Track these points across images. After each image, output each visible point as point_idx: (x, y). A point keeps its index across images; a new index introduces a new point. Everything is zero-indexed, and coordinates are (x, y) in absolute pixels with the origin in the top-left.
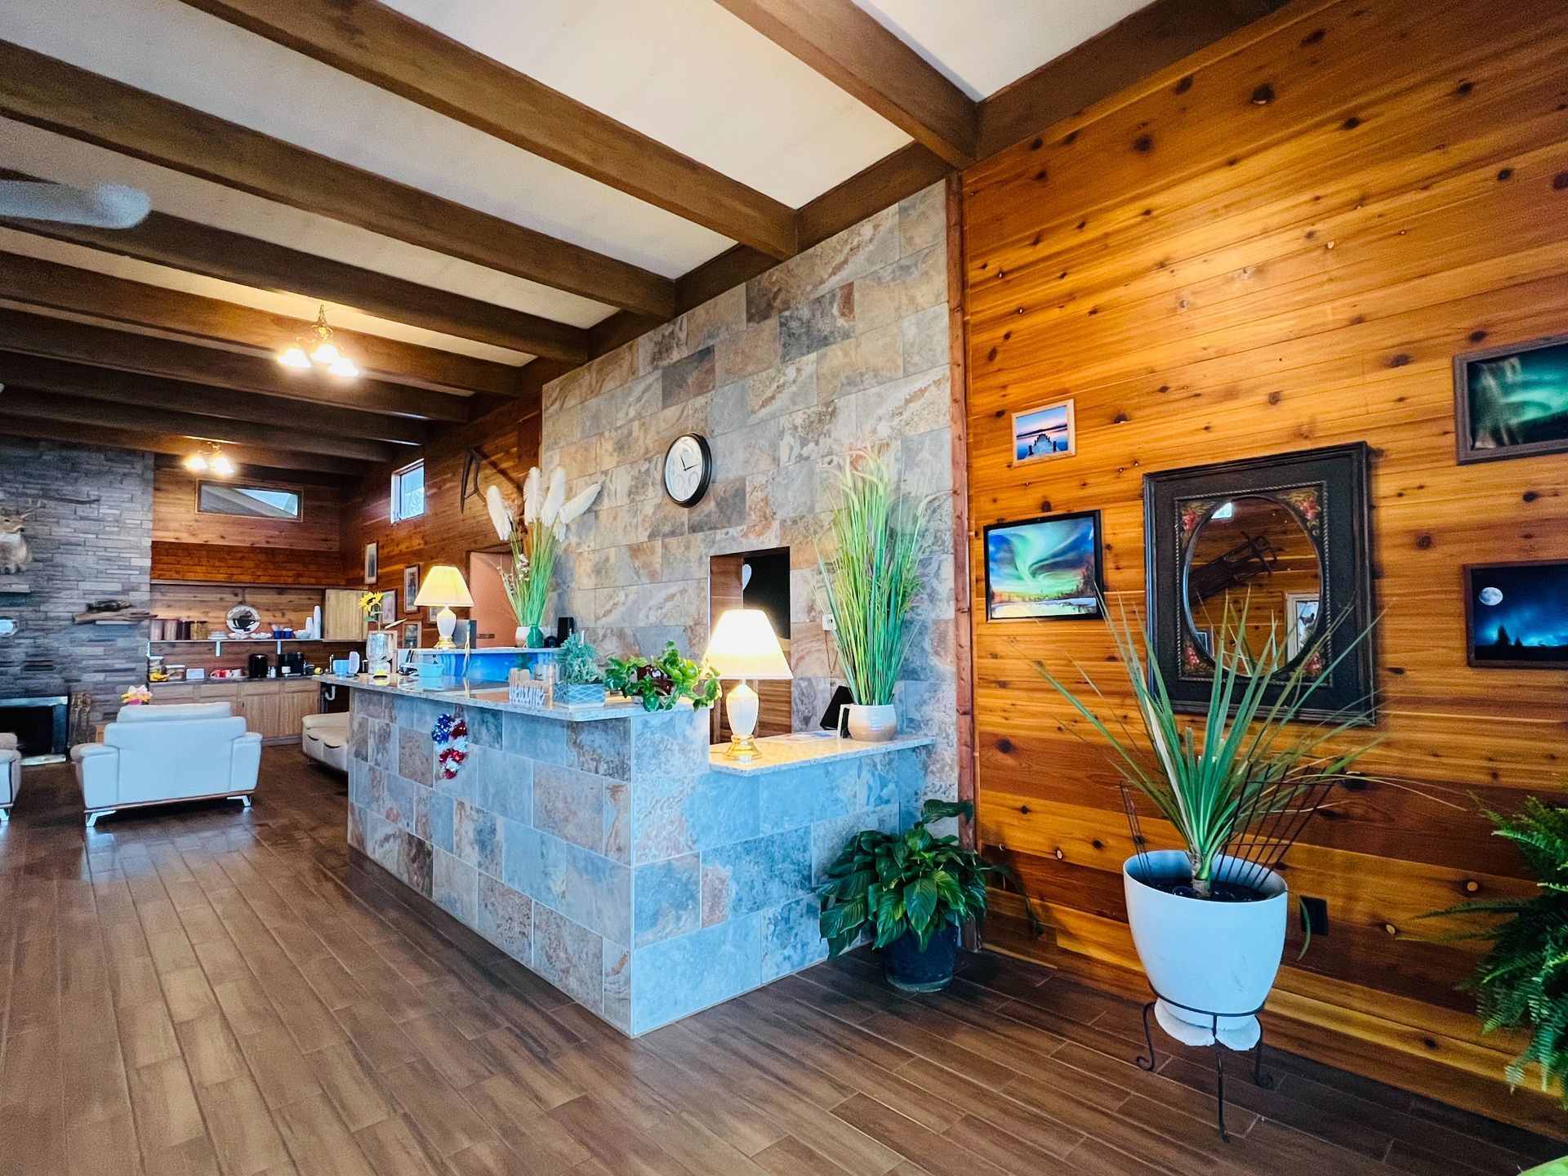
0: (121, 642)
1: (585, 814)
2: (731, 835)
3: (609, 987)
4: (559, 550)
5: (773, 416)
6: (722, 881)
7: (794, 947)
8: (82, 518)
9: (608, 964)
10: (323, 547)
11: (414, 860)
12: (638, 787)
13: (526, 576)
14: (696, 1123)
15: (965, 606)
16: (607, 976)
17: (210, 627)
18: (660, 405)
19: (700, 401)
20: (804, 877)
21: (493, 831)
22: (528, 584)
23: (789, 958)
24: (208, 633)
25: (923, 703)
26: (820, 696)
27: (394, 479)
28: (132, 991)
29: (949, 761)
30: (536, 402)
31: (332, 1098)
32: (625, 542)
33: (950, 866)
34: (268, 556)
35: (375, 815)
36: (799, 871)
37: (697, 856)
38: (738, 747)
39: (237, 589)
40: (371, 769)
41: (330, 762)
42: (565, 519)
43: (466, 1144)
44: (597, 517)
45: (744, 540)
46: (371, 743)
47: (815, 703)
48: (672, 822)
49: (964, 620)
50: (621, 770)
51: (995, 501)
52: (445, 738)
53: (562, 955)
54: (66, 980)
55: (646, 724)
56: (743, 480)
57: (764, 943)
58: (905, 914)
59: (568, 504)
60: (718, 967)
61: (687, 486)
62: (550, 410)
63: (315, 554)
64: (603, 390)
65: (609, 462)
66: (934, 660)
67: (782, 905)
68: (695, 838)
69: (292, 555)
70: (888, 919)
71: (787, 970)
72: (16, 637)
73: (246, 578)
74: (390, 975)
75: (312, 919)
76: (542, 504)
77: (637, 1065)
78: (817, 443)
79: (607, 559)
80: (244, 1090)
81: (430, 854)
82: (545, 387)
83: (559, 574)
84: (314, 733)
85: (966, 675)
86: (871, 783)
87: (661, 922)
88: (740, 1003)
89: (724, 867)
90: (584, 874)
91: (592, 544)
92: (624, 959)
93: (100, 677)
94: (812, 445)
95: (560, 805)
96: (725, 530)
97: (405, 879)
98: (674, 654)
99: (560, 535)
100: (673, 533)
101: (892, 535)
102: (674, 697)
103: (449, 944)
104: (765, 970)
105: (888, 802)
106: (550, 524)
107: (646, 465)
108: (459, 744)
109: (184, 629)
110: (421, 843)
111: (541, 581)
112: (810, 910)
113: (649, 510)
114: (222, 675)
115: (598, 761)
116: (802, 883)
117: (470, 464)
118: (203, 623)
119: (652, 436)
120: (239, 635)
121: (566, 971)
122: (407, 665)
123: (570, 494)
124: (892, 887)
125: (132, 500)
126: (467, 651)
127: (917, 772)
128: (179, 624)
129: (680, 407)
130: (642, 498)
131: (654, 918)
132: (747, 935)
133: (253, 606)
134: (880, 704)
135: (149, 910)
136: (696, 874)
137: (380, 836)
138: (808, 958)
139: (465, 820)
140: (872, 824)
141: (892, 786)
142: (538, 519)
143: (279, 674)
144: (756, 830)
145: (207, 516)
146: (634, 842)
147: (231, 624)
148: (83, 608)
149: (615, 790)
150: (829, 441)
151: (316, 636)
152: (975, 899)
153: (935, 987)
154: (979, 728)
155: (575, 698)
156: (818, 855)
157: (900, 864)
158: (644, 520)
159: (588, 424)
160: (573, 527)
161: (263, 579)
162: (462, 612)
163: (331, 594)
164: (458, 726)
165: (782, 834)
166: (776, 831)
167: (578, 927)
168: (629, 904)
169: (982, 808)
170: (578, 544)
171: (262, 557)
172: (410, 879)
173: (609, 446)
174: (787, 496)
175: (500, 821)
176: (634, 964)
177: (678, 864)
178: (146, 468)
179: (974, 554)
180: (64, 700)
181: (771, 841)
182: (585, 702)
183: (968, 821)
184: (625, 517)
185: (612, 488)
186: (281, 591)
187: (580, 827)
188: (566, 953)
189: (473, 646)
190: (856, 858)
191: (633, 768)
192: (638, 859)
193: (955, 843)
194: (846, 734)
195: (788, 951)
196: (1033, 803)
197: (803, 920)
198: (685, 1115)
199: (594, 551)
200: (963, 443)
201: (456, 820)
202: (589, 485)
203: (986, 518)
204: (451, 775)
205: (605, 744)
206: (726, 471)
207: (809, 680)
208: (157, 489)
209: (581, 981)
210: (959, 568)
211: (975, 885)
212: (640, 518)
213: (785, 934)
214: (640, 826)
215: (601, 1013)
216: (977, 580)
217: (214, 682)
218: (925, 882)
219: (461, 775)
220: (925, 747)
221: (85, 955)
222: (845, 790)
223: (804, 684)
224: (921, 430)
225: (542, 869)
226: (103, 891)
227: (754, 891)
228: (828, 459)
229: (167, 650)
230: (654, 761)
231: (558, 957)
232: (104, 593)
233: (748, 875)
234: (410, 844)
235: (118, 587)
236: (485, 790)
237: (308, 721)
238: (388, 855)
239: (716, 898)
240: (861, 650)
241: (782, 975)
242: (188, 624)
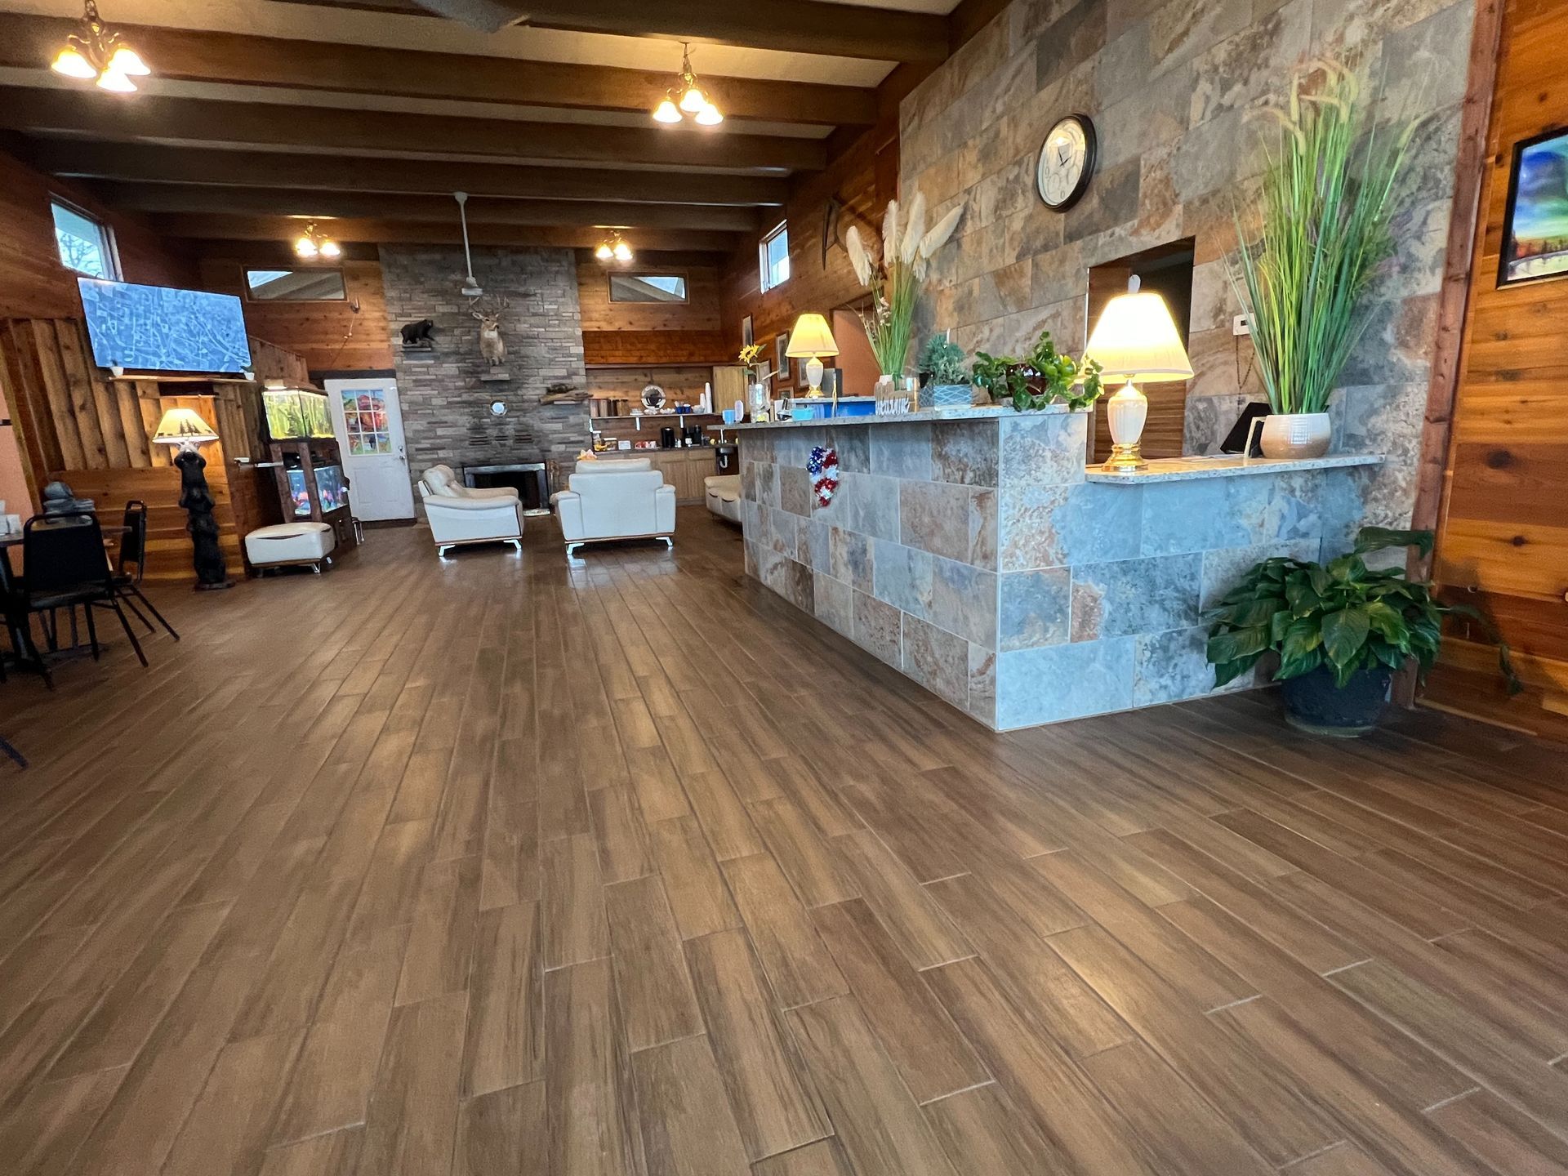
0: (572, 419)
1: (950, 526)
2: (1106, 553)
3: (974, 687)
4: (920, 292)
5: (1182, 62)
6: (1095, 600)
7: (1173, 678)
8: (535, 315)
9: (974, 665)
10: (708, 327)
11: (798, 583)
12: (1008, 493)
13: (887, 320)
14: (1061, 803)
15: (1460, 270)
16: (972, 676)
17: (630, 404)
18: (1033, 88)
19: (1086, 66)
20: (1189, 607)
21: (864, 551)
22: (889, 330)
23: (1166, 687)
24: (629, 411)
25: (1374, 412)
26: (1222, 419)
27: (762, 248)
28: (607, 657)
29: (1404, 484)
30: (891, 126)
31: (745, 735)
32: (992, 268)
33: (1393, 599)
34: (665, 338)
35: (765, 547)
36: (1185, 601)
37: (1069, 571)
38: (1120, 457)
39: (647, 370)
40: (760, 507)
41: (728, 516)
42: (924, 253)
43: (852, 783)
44: (959, 246)
45: (1133, 239)
46: (758, 483)
47: (1216, 427)
48: (1042, 533)
49: (1457, 291)
50: (989, 476)
51: (1543, 98)
52: (818, 469)
53: (929, 659)
54: (566, 645)
55: (1015, 427)
56: (1136, 161)
57: (1138, 668)
58: (1321, 646)
59: (929, 235)
60: (1086, 684)
61: (1064, 183)
62: (907, 129)
63: (702, 333)
64: (966, 89)
65: (972, 177)
66: (1398, 356)
67: (1161, 633)
68: (1066, 552)
69: (685, 337)
70: (1297, 648)
71: (1162, 699)
72: (507, 416)
73: (651, 359)
74: (785, 665)
75: (722, 622)
76: (901, 241)
77: (1002, 752)
78: (1246, 82)
79: (970, 292)
80: (684, 723)
81: (811, 576)
82: (902, 104)
83: (919, 315)
84: (714, 491)
85: (1448, 369)
86: (1286, 512)
87: (1027, 631)
88: (1110, 721)
89: (1098, 585)
90: (951, 585)
91: (954, 278)
92: (990, 660)
93: (562, 448)
94: (1238, 87)
95: (926, 520)
96: (1109, 232)
97: (792, 599)
98: (1049, 345)
99: (920, 272)
100: (1046, 248)
101: (1352, 188)
102: (1047, 400)
103: (830, 648)
104: (1138, 695)
105: (1305, 535)
106: (910, 260)
107: (1016, 170)
108: (831, 472)
109: (613, 406)
110: (803, 568)
111: (902, 328)
112: (1195, 643)
113: (1017, 225)
114: (643, 446)
115: (964, 471)
116: (1186, 613)
117: (830, 214)
118: (625, 401)
119: (1023, 129)
120: (651, 411)
121: (934, 674)
122: (783, 413)
123: (930, 223)
124: (1307, 615)
125: (564, 296)
126: (833, 399)
127: (1352, 501)
128: (609, 402)
129: (1059, 82)
130: (1008, 212)
131: (1021, 626)
132: (1119, 657)
133: (659, 385)
134: (1309, 411)
135: (613, 607)
136: (1065, 588)
137: (769, 565)
138: (1188, 691)
139: (839, 544)
140: (1284, 553)
141: (1313, 518)
142: (897, 258)
143: (684, 444)
144: (1136, 550)
145: (617, 305)
146: (1001, 549)
147: (645, 402)
148: (545, 392)
149: (981, 499)
150: (1265, 73)
151: (709, 411)
152: (1424, 640)
153: (1353, 734)
154: (1458, 437)
155: (940, 399)
156: (1207, 585)
157: (1319, 591)
158: (1012, 239)
159: (949, 135)
160: (934, 264)
161: (664, 360)
162: (829, 362)
163: (718, 371)
164: (828, 458)
165: (1166, 558)
166: (1159, 554)
167: (945, 633)
168: (995, 609)
169: (1446, 540)
170: (940, 281)
171: (662, 340)
172: (796, 600)
173: (972, 156)
174: (1196, 169)
175: (871, 541)
176: (999, 668)
177: (1047, 576)
178: (570, 264)
179: (1488, 193)
180: (542, 466)
181: (1152, 564)
182: (950, 404)
183: (1423, 554)
184: (990, 240)
185: (976, 207)
186: (679, 370)
187: (947, 539)
188: (933, 657)
189: (840, 394)
190: (1260, 585)
191: (1001, 473)
192: (1006, 565)
193: (1401, 577)
194: (1257, 452)
195: (1166, 681)
196: (1532, 531)
197: (1184, 652)
198: (1049, 795)
199: (956, 286)
200: (1496, 18)
201: (831, 543)
202: (948, 210)
203: (1519, 131)
204: (825, 502)
205: (971, 452)
206: (1117, 150)
207: (1209, 400)
208: (580, 284)
209: (948, 682)
210: (1458, 217)
211: (1428, 625)
212: (1007, 236)
213: (1164, 664)
214: (1009, 533)
215: (966, 708)
216: (1488, 231)
217: (637, 451)
218: (1354, 614)
219: (835, 502)
220: (1369, 467)
221: (576, 631)
222: (1249, 516)
223: (1201, 406)
224: (1422, 15)
225: (909, 581)
226: (581, 594)
227: (1130, 614)
228: (1262, 100)
229: (603, 425)
230: (1023, 467)
231: (926, 661)
232: (556, 378)
233: (1124, 596)
234: (794, 569)
235: (564, 372)
236: (856, 514)
237: (709, 481)
238: (776, 579)
239: (1086, 616)
240: (1289, 343)
241: (1156, 702)
242: (615, 402)
